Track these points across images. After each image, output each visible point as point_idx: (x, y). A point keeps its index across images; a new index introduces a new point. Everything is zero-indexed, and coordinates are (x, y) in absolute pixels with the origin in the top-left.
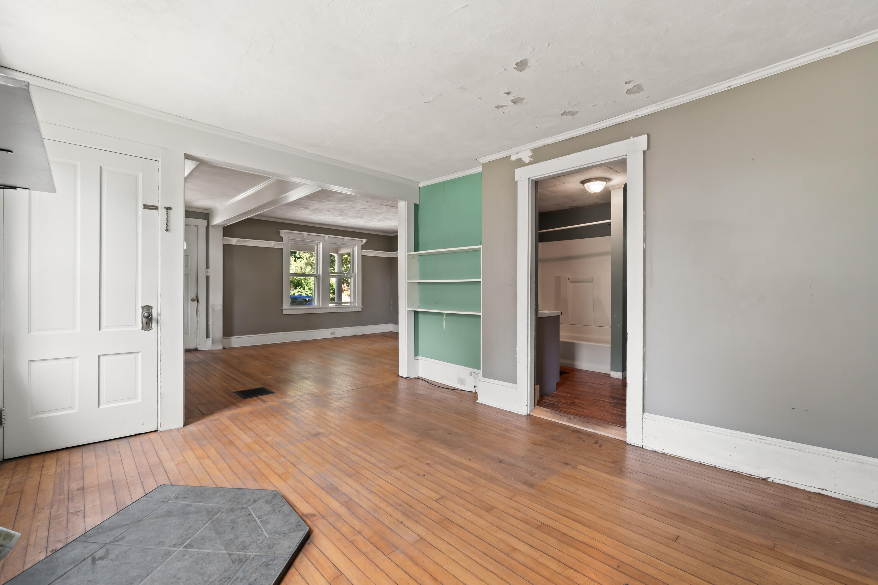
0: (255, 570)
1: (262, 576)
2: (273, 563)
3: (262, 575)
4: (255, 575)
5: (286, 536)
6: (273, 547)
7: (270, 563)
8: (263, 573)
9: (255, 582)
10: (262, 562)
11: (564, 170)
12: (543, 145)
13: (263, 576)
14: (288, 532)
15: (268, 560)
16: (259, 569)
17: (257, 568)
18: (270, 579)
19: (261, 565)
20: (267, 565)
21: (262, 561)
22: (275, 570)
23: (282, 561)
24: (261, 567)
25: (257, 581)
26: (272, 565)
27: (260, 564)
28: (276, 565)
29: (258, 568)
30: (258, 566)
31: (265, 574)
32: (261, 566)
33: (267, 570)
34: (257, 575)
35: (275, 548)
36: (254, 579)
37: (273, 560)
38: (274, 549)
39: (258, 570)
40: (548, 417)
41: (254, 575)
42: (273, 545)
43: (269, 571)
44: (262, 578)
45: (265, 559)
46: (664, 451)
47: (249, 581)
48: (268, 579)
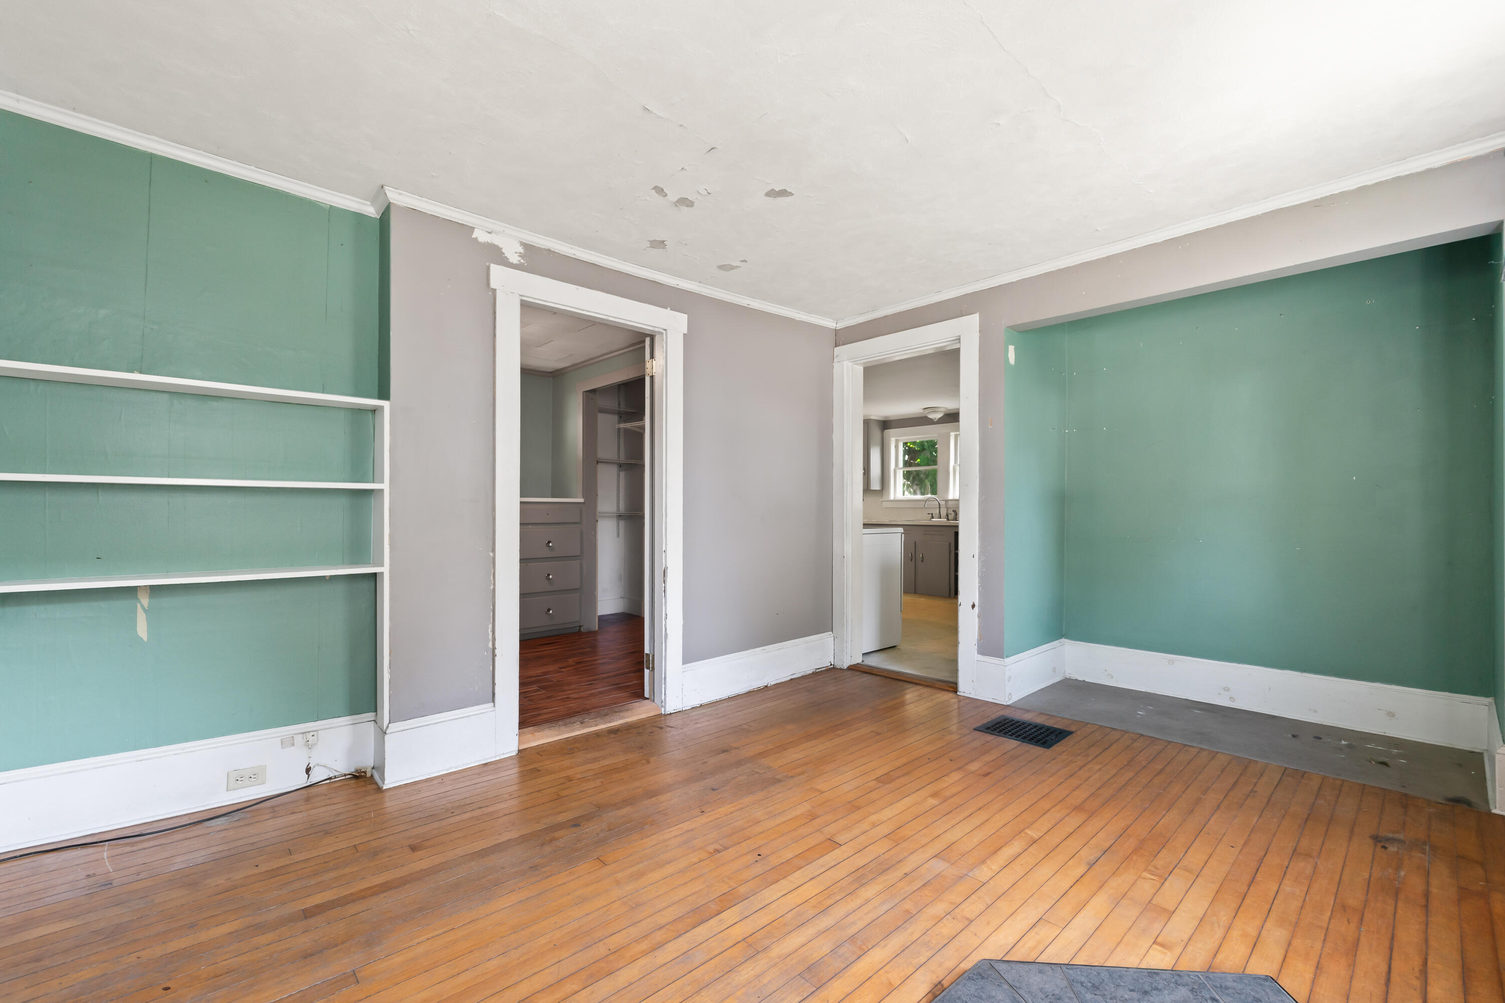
0: (1116, 999)
1: (1120, 986)
2: (1088, 982)
3: (1118, 986)
4: (1124, 995)
5: (1017, 985)
6: (1053, 995)
7: (1090, 985)
8: (1113, 986)
9: (1137, 990)
10: (1096, 996)
11: (583, 310)
12: (547, 248)
13: (1119, 983)
14: (1006, 986)
15: (1086, 990)
16: (1111, 994)
17: (1111, 999)
18: (1119, 973)
19: (1102, 994)
20: (1096, 987)
21: (1093, 998)
22: (1098, 974)
23: (1075, 971)
24: (1106, 993)
25: (1131, 988)
26: (1091, 981)
27: (1100, 998)
28: (1087, 976)
29: (1109, 996)
30: (1106, 998)
31: (1114, 984)
32: (1104, 995)
33: (1106, 984)
34: (1123, 993)
35: (1054, 990)
36: (1132, 992)
37: (1082, 983)
38: (1057, 992)
39: (1113, 995)
40: (553, 737)
41: (1126, 996)
42: (1050, 997)
43: (1106, 980)
44: (1122, 984)
45: (1086, 995)
46: (701, 702)
47: (1140, 997)
48: (1120, 976)
